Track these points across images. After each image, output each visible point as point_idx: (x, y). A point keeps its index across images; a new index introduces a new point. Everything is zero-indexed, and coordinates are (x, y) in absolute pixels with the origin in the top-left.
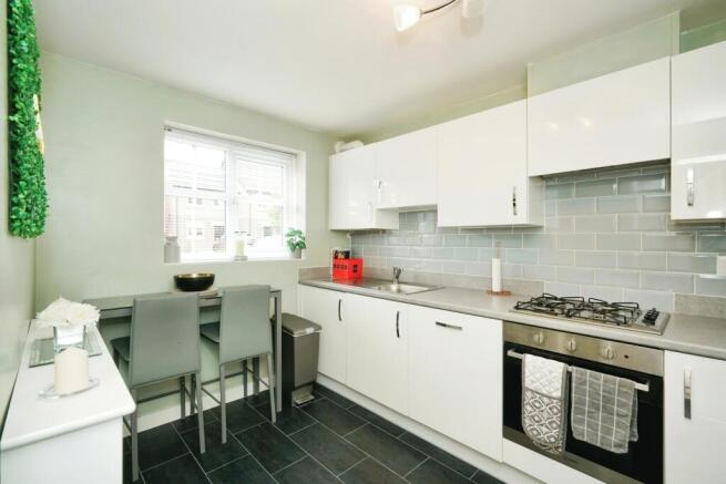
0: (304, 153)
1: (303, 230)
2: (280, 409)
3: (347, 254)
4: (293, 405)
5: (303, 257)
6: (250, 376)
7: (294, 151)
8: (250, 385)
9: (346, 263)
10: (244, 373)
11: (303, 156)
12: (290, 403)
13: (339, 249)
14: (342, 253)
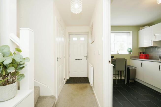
0: (132, 32)
1: (131, 48)
2: (127, 82)
3: (144, 53)
4: (130, 82)
5: (131, 54)
6: (120, 75)
7: (129, 32)
8: (120, 77)
9: (143, 55)
10: (119, 75)
11: (131, 32)
12: (129, 82)
13: (141, 52)
14: (142, 53)
